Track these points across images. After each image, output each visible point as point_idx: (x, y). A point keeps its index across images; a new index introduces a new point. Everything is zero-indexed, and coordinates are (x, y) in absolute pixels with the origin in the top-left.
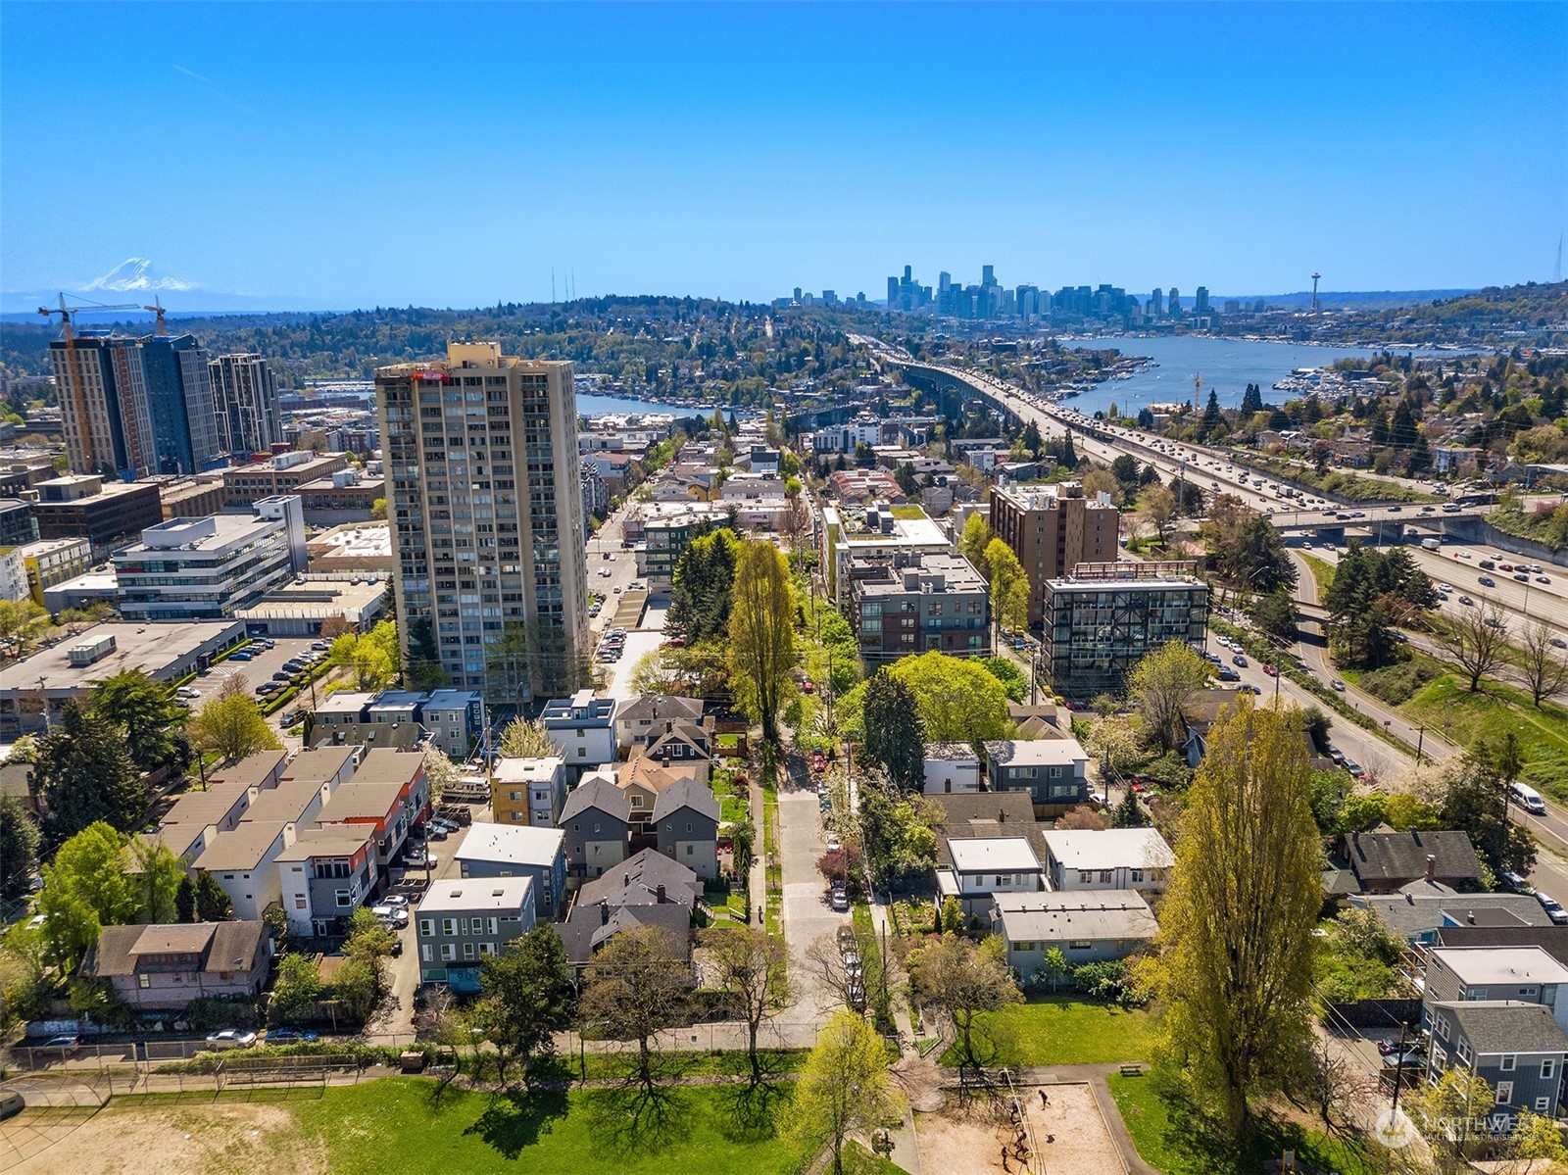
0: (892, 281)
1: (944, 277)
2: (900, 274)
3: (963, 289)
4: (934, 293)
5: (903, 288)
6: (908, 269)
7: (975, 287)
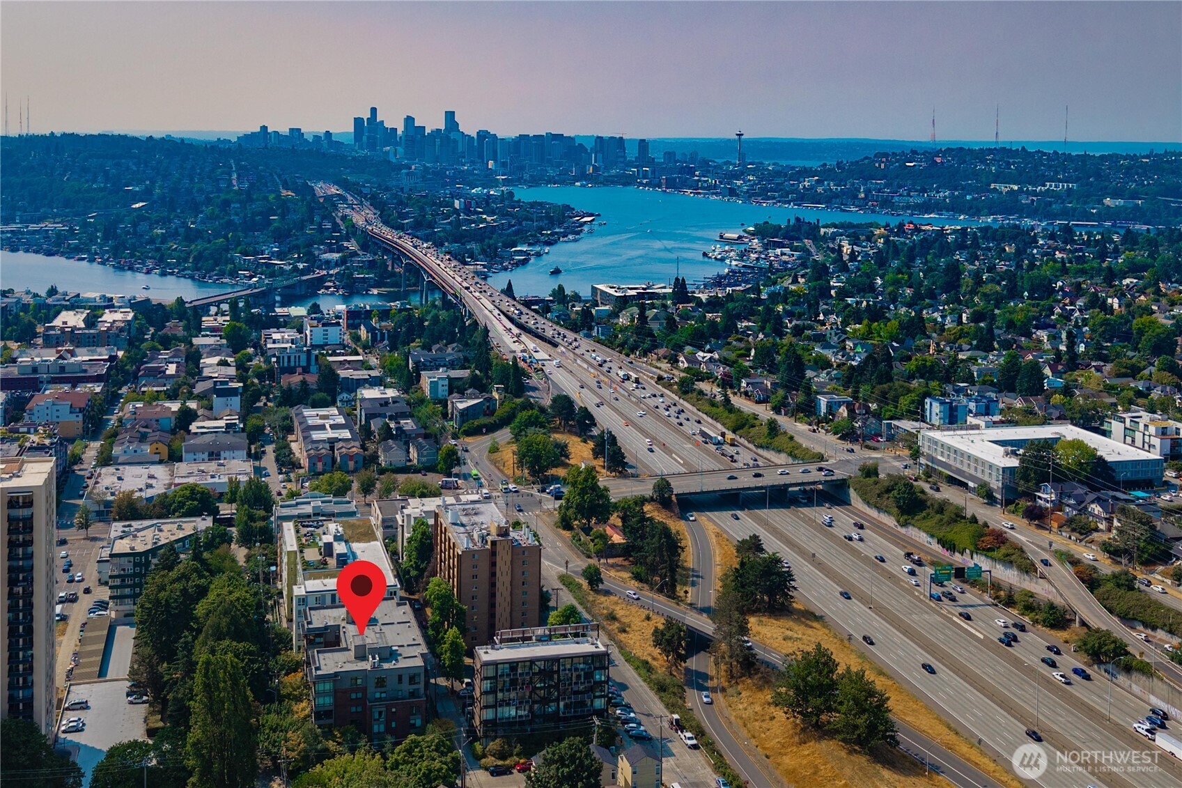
0: (358, 122)
1: (409, 120)
2: (366, 115)
3: (428, 131)
4: (399, 132)
5: (369, 128)
6: (374, 110)
7: (439, 131)
